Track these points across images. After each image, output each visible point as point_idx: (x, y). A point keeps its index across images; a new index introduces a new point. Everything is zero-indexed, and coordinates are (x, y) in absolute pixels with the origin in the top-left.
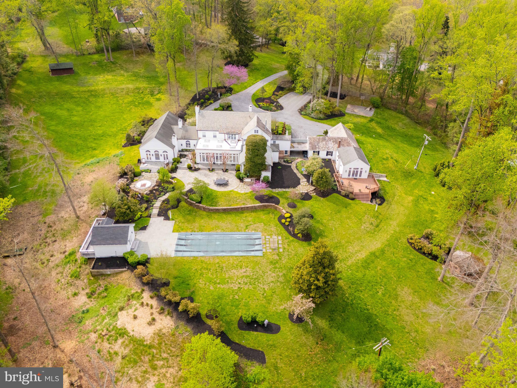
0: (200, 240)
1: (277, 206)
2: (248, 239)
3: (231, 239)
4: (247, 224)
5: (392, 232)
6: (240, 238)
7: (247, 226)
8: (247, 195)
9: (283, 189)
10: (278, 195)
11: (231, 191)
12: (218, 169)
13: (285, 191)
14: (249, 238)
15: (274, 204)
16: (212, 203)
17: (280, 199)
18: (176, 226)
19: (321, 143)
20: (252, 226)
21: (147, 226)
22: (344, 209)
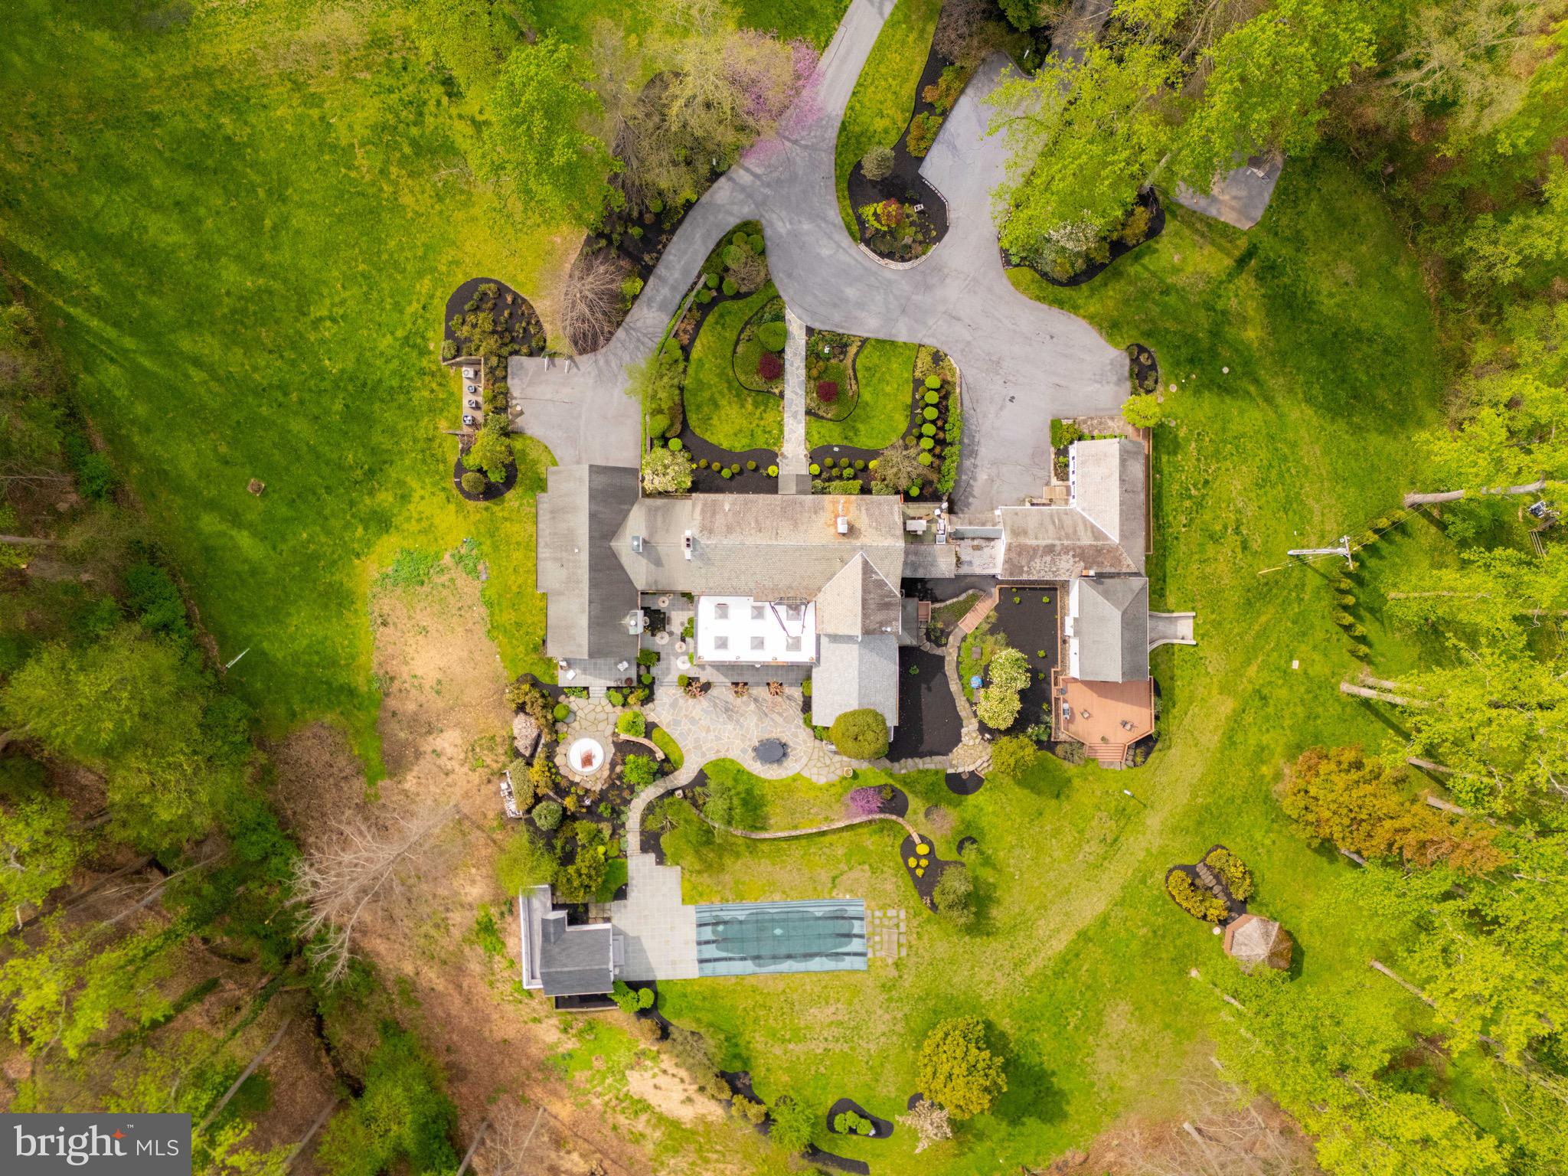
0: (741, 922)
1: (900, 820)
2: (837, 918)
3: (803, 919)
4: (835, 873)
5: (1141, 855)
6: (819, 914)
7: (834, 879)
8: (833, 791)
9: (917, 760)
10: (905, 784)
11: (794, 780)
12: (758, 684)
13: (920, 771)
14: (839, 914)
15: (894, 817)
16: (754, 821)
17: (910, 797)
18: (687, 884)
19: (1038, 560)
20: (845, 877)
21: (626, 885)
22: (1054, 802)
